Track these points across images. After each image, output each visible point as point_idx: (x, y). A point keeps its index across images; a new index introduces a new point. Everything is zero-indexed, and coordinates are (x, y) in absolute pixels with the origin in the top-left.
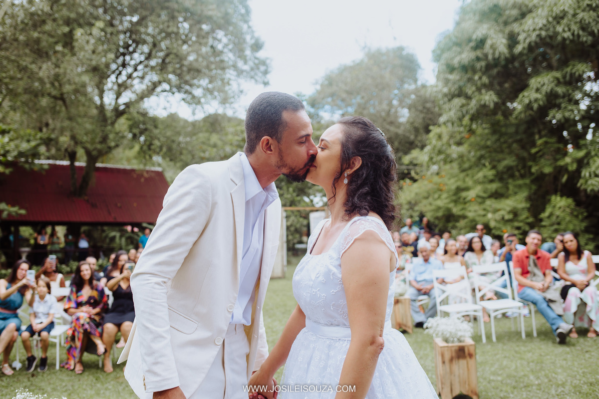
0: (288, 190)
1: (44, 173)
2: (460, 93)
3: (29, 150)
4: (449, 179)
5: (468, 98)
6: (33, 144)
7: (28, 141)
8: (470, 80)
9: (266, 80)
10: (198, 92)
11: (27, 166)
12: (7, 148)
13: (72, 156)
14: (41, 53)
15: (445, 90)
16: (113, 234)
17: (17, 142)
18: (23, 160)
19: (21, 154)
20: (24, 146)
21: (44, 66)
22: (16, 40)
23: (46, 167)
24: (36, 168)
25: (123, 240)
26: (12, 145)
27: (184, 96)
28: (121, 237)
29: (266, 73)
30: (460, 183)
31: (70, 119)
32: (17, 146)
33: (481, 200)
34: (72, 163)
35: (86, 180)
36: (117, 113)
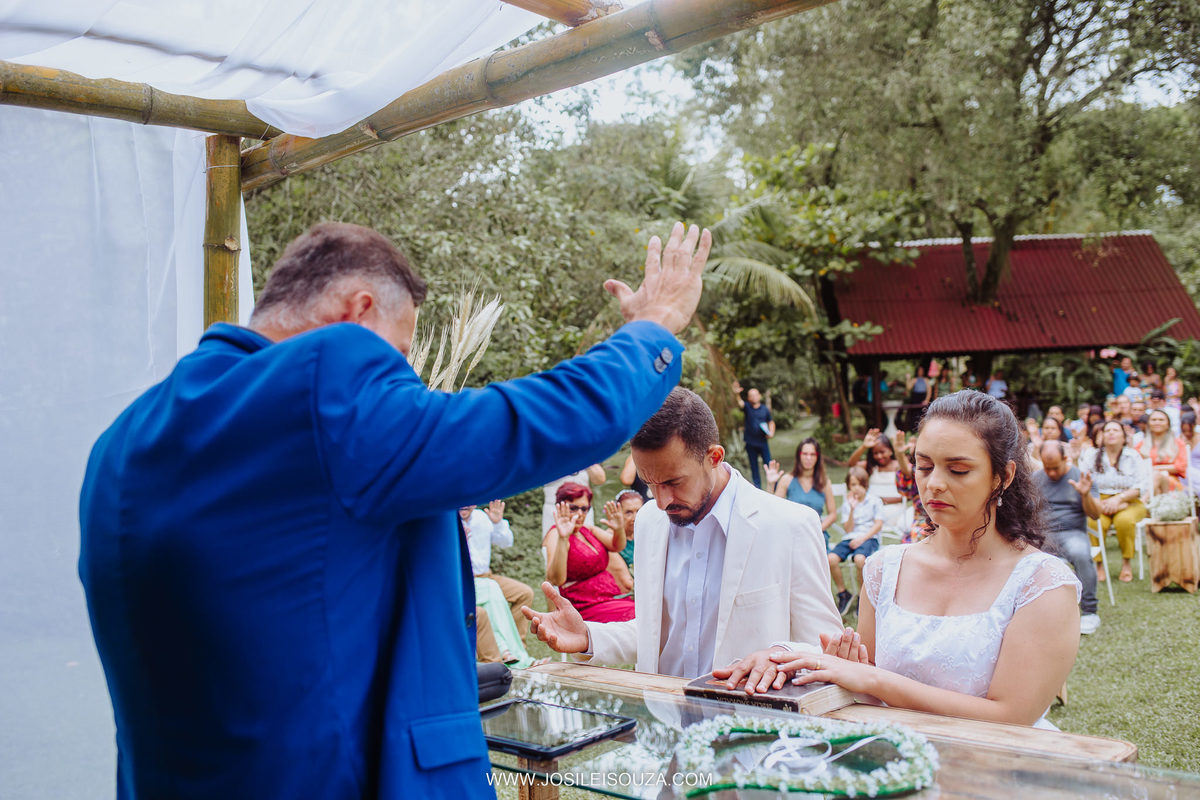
1: (913, 265)
3: (882, 228)
6: (889, 216)
7: (881, 213)
11: (881, 257)
12: (849, 229)
13: (966, 230)
14: (890, 53)
16: (1049, 370)
17: (861, 216)
18: (875, 244)
19: (868, 237)
20: (875, 222)
21: (892, 78)
23: (915, 254)
24: (899, 258)
25: (1071, 380)
26: (854, 221)
28: (1065, 375)
31: (953, 160)
32: (859, 225)
34: (967, 241)
35: (993, 270)
36: (1045, 136)
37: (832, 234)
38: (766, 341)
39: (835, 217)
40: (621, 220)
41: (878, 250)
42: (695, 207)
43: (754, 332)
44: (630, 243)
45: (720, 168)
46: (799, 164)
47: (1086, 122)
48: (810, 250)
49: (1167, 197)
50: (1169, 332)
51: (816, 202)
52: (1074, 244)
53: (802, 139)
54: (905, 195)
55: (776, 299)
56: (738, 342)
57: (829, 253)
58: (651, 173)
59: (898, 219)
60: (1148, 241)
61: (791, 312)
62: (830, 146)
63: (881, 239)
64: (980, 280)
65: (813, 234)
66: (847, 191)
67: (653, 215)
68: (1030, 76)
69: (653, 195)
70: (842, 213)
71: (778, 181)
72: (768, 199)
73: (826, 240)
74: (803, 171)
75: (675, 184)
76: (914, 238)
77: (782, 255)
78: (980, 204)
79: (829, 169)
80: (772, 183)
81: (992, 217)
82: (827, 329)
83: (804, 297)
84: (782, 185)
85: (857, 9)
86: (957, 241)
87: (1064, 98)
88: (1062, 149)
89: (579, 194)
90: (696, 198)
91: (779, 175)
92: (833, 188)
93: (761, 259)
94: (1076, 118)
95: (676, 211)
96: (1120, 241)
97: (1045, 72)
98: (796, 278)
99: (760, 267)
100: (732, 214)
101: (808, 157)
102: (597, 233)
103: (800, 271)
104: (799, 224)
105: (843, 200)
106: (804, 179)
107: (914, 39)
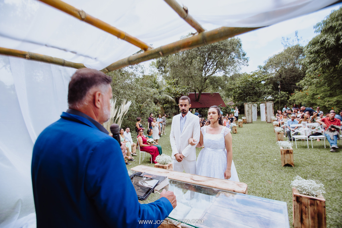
0: (255, 96)
2: (314, 61)
4: (311, 91)
5: (318, 63)
6: (185, 89)
7: (184, 89)
8: (319, 56)
9: (247, 64)
10: (227, 70)
12: (180, 91)
13: (195, 91)
14: (186, 67)
15: (308, 61)
17: (181, 89)
19: (182, 92)
20: (183, 90)
22: (179, 65)
27: (224, 72)
29: (247, 62)
30: (315, 92)
31: (194, 82)
33: (323, 98)
34: (195, 93)
35: (199, 97)
36: (206, 79)
37: (178, 92)
38: (168, 106)
39: (178, 89)
40: (148, 89)
41: (184, 94)
42: (159, 87)
43: (167, 105)
44: (150, 92)
45: (162, 82)
46: (173, 82)
47: (211, 78)
48: (174, 93)
49: (220, 88)
50: (220, 106)
51: (175, 87)
52: (209, 94)
53: (174, 78)
54: (187, 87)
55: (170, 100)
56: (164, 106)
57: (177, 94)
58: (153, 82)
59: (186, 90)
60: (218, 94)
61: (172, 102)
62: (177, 79)
63: (184, 92)
64: (197, 98)
65: (175, 91)
66: (180, 86)
67: (153, 88)
68: (204, 71)
69: (153, 85)
70: (179, 88)
71: (170, 84)
72: (169, 86)
73: (177, 92)
74: (174, 83)
75: (156, 84)
76: (188, 92)
77: (171, 94)
78: (197, 88)
79: (177, 82)
80: (169, 84)
81: (199, 90)
82: (177, 105)
83: (174, 100)
84: (171, 85)
85: (181, 61)
86: (194, 93)
87: (208, 74)
88: (207, 81)
89: (142, 85)
90: (159, 86)
91: (170, 83)
92: (177, 85)
93: (168, 95)
94: (210, 77)
95: (156, 87)
96: (215, 94)
97: (206, 71)
98: (172, 97)
99: (168, 96)
100: (164, 88)
101: (174, 81)
102: (145, 90)
103: (173, 96)
104: (173, 90)
105: (179, 87)
106: (173, 84)
107: (189, 65)
